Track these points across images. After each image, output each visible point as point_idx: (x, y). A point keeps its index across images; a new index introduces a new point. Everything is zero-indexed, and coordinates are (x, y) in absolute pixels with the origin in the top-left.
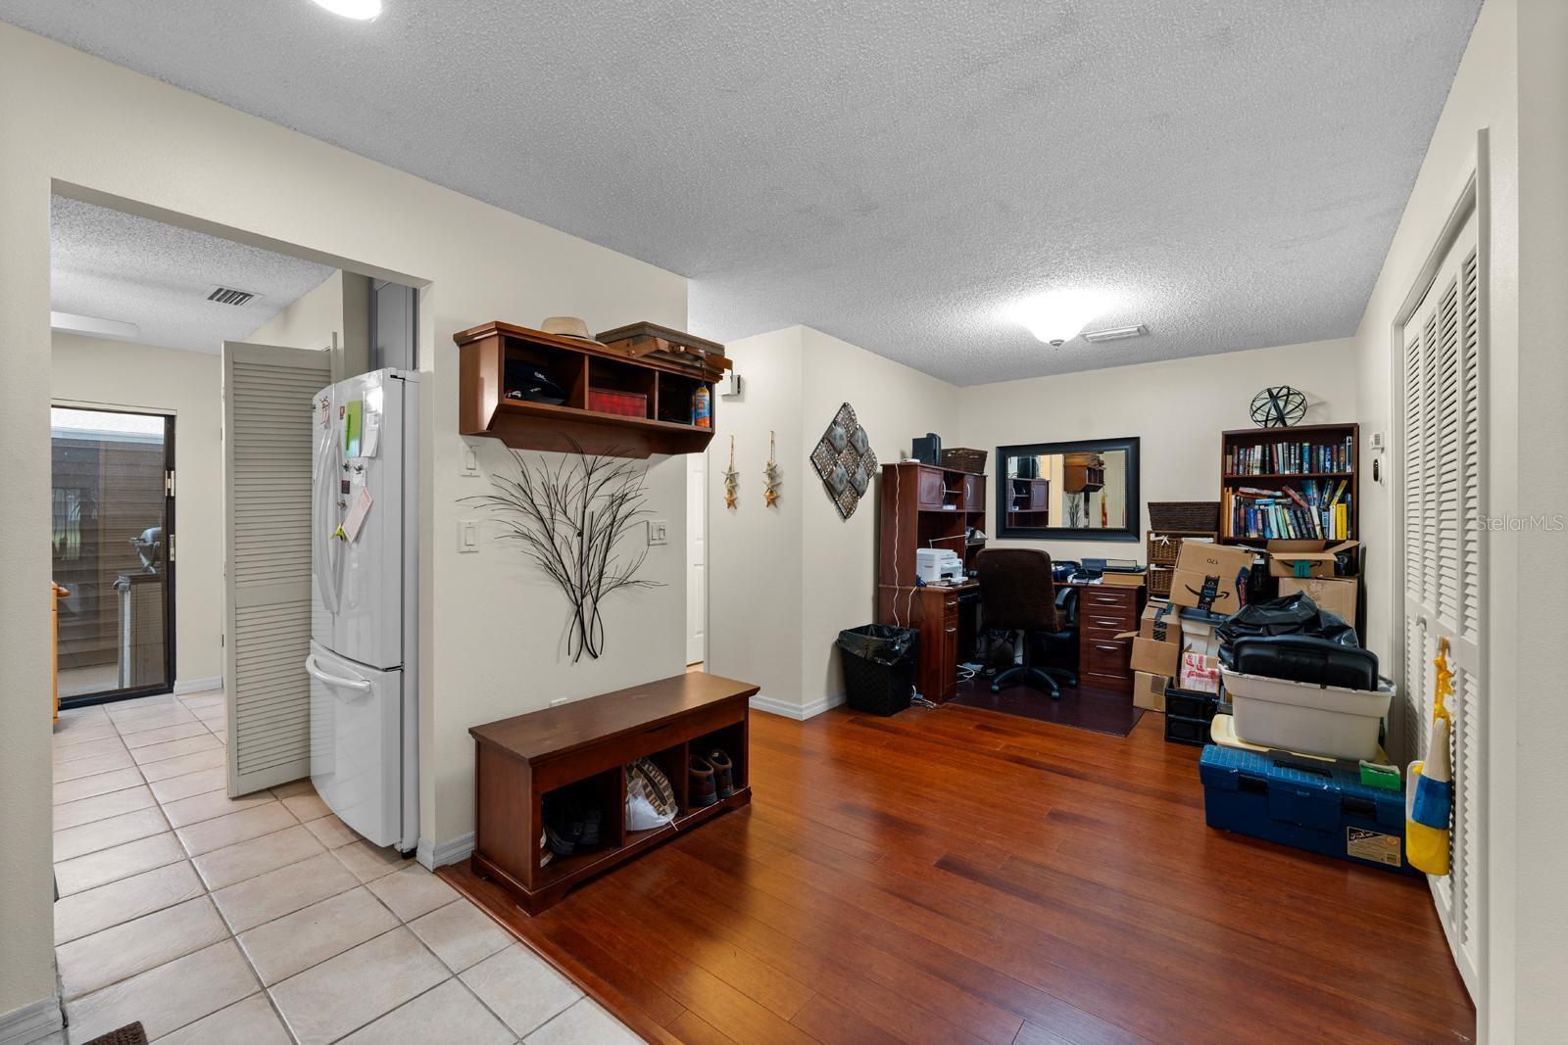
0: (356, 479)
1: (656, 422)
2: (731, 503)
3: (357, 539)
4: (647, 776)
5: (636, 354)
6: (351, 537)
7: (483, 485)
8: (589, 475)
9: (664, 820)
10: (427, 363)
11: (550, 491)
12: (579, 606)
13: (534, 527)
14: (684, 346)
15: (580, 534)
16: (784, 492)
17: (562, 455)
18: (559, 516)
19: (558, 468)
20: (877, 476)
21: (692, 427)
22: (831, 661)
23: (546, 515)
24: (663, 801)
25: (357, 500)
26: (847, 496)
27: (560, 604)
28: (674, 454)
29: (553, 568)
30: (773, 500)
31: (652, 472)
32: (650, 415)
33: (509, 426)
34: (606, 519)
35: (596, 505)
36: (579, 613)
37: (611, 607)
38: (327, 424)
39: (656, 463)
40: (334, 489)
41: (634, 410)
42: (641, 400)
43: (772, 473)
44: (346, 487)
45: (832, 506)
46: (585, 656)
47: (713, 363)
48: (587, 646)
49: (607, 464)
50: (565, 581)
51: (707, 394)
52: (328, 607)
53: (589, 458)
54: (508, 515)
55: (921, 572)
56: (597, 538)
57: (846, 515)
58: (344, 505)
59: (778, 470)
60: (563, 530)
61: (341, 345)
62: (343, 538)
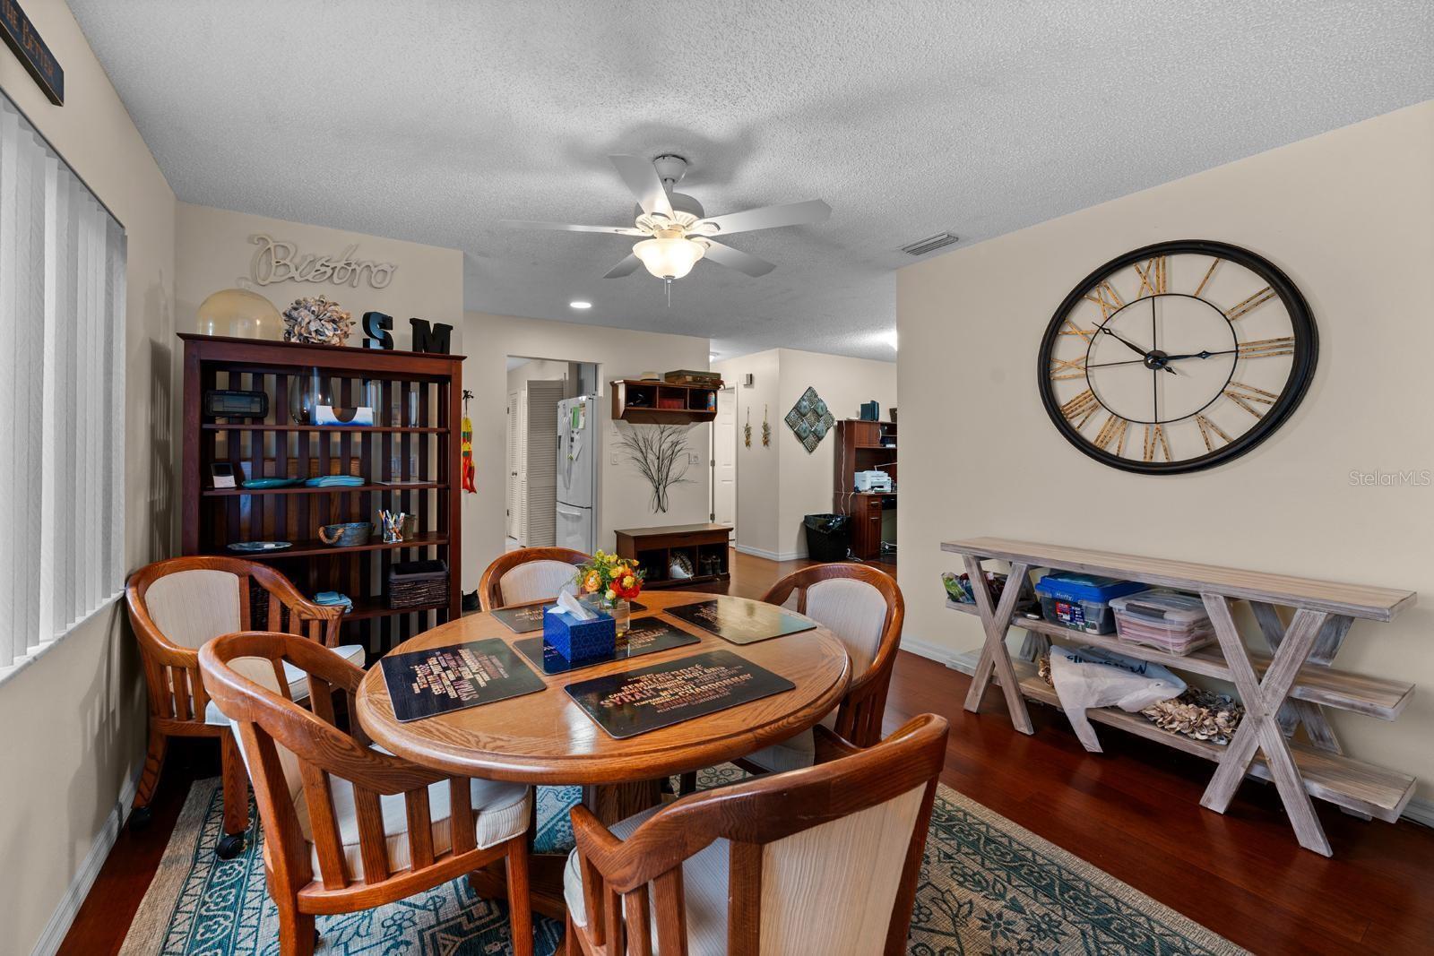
0: (576, 437)
1: (689, 410)
2: (748, 444)
3: (577, 459)
4: (682, 559)
5: (678, 384)
6: (574, 458)
7: (620, 438)
8: (662, 433)
9: (686, 576)
10: (601, 392)
11: (645, 440)
12: (657, 489)
13: (639, 455)
14: (698, 377)
15: (658, 458)
16: (772, 438)
17: (650, 425)
18: (649, 451)
19: (650, 431)
20: (835, 427)
21: (707, 411)
22: (800, 531)
23: (644, 451)
24: (688, 570)
25: (577, 446)
26: (811, 438)
27: (649, 487)
28: (702, 421)
29: (647, 472)
30: (766, 443)
31: (691, 431)
32: (685, 408)
33: (630, 416)
34: (670, 452)
35: (665, 446)
36: (657, 491)
37: (671, 490)
38: (565, 415)
39: (692, 427)
40: (569, 439)
41: (677, 406)
42: (681, 402)
43: (766, 427)
44: (572, 440)
45: (801, 446)
46: (660, 511)
47: (716, 382)
48: (661, 506)
49: (669, 428)
50: (652, 478)
51: (713, 396)
52: (565, 486)
53: (662, 426)
54: (629, 450)
55: (858, 483)
56: (665, 461)
57: (811, 450)
58: (571, 447)
59: (769, 425)
60: (651, 457)
61: (567, 378)
62: (572, 459)
